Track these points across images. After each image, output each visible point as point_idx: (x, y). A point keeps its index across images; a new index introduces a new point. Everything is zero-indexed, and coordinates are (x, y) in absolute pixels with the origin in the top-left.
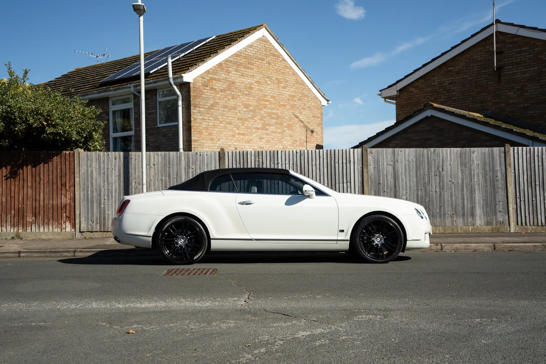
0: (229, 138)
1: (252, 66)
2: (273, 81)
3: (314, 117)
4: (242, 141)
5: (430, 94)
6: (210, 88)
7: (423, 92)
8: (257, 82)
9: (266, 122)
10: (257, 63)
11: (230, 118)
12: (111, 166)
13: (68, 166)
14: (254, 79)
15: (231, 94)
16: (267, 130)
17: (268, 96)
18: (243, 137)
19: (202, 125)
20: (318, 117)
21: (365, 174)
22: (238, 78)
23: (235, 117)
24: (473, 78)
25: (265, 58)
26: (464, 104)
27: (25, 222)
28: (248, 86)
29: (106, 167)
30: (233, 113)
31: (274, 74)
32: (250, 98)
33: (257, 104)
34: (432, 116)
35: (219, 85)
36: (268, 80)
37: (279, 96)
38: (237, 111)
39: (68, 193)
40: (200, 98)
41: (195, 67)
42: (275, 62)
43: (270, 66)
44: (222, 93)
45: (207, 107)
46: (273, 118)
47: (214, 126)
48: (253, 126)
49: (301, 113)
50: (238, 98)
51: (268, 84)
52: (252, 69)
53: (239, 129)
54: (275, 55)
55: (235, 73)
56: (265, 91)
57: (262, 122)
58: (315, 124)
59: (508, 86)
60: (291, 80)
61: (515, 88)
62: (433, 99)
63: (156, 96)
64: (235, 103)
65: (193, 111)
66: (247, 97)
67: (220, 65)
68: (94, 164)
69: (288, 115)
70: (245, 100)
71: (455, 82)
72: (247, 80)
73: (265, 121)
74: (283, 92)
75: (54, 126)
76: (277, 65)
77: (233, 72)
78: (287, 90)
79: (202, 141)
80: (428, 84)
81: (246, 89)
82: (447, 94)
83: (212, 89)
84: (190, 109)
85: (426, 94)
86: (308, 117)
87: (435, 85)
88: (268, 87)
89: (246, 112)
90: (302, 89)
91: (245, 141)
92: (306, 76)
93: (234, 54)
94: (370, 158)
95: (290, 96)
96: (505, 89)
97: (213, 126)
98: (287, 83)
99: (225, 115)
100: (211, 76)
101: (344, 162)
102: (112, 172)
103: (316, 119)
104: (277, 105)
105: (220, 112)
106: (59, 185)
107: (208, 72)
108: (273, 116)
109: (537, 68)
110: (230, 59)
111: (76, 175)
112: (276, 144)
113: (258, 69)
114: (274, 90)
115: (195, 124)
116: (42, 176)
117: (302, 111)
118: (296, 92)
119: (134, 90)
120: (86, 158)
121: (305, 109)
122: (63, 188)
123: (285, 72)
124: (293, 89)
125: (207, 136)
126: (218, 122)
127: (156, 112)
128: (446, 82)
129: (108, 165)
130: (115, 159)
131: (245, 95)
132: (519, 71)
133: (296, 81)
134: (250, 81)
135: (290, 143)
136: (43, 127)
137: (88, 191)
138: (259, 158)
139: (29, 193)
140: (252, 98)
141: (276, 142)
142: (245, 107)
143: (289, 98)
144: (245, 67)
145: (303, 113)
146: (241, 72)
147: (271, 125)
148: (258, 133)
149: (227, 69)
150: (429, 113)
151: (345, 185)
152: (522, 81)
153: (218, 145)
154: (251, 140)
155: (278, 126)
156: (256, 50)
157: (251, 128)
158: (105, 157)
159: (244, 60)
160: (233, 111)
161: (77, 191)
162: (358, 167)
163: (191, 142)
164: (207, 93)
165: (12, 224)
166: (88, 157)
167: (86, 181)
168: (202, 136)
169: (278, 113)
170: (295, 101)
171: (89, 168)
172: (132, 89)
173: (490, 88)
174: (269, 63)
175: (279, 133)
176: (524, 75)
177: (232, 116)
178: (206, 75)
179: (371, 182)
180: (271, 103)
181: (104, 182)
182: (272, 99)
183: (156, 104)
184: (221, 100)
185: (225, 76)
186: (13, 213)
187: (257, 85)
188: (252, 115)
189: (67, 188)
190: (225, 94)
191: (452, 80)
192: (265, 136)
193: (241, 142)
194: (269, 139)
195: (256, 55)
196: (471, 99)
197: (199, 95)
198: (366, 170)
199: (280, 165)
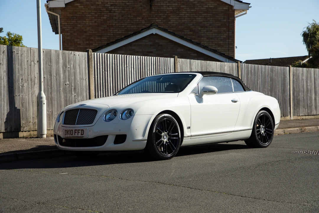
5: (95, 11)
7: (87, 9)
24: (130, 4)
26: (123, 24)
34: (156, 34)
59: (157, 14)
61: (162, 17)
62: (97, 16)
71: (116, 5)
80: (92, 3)
82: (109, 14)
85: (90, 11)
87: (99, 4)
94: (179, 66)
96: (154, 16)
109: (177, 4)
128: (109, 3)
130: (3, 53)
132: (165, 4)
150: (154, 31)
152: (167, 12)
173: (144, 14)
176: (168, 8)
191: (113, 2)
196: (129, 20)
199: (128, 68)
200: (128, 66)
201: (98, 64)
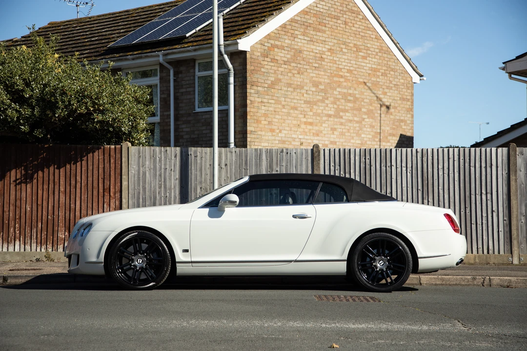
0: (293, 129)
1: (323, 28)
2: (349, 48)
3: (403, 99)
4: (310, 133)
6: (271, 59)
8: (330, 50)
9: (340, 107)
10: (330, 22)
11: (295, 101)
12: (170, 166)
13: (113, 166)
14: (327, 46)
15: (297, 67)
16: (341, 117)
17: (343, 70)
18: (310, 127)
19: (260, 111)
20: (408, 100)
21: (513, 183)
22: (305, 45)
23: (300, 100)
25: (341, 15)
27: (55, 239)
28: (318, 55)
29: (163, 167)
30: (299, 94)
31: (351, 38)
32: (320, 73)
33: (329, 82)
35: (282, 55)
36: (343, 46)
37: (357, 69)
38: (304, 91)
39: (112, 201)
40: (259, 72)
41: (253, 29)
42: (353, 22)
43: (347, 27)
44: (286, 66)
45: (266, 86)
46: (349, 101)
47: (275, 111)
48: (324, 112)
49: (385, 94)
50: (305, 74)
51: (344, 52)
52: (324, 32)
53: (307, 116)
54: (353, 12)
55: (302, 37)
56: (340, 63)
57: (335, 106)
58: (404, 109)
60: (374, 46)
63: (194, 69)
64: (301, 80)
65: (250, 90)
66: (317, 72)
67: (284, 26)
68: (147, 163)
69: (368, 97)
70: (315, 75)
72: (318, 48)
73: (338, 105)
74: (363, 64)
75: (102, 112)
76: (355, 25)
77: (299, 37)
78: (367, 61)
79: (259, 133)
81: (316, 60)
83: (273, 60)
84: (246, 88)
86: (394, 99)
88: (344, 57)
89: (314, 93)
90: (387, 59)
91: (313, 134)
92: (393, 41)
93: (301, 11)
94: (520, 161)
95: (371, 69)
97: (273, 112)
98: (369, 52)
99: (289, 96)
100: (272, 42)
101: (483, 165)
102: (170, 174)
103: (405, 102)
104: (354, 82)
105: (283, 92)
106: (101, 191)
107: (268, 37)
108: (349, 98)
110: (296, 18)
111: (124, 177)
112: (353, 138)
113: (332, 32)
114: (352, 62)
115: (252, 110)
116: (78, 178)
117: (386, 90)
118: (379, 64)
119: (163, 60)
120: (137, 155)
121: (391, 88)
122: (106, 194)
123: (366, 35)
124: (376, 60)
125: (266, 126)
126: (280, 106)
127: (194, 91)
129: (165, 165)
130: (175, 156)
131: (314, 68)
133: (380, 48)
134: (320, 48)
135: (371, 137)
136: (89, 114)
137: (139, 198)
138: (365, 159)
139: (61, 200)
140: (322, 73)
141: (352, 135)
142: (314, 86)
143: (370, 72)
144: (315, 29)
145: (388, 94)
146: (310, 36)
147: (345, 111)
148: (330, 123)
149: (292, 32)
151: (484, 197)
153: (280, 139)
154: (321, 132)
155: (355, 112)
156: (330, 5)
157: (321, 115)
158: (163, 153)
159: (314, 19)
160: (298, 91)
161: (125, 199)
162: (502, 173)
163: (247, 133)
164: (267, 65)
165: (39, 241)
166: (139, 153)
167: (136, 185)
168: (260, 126)
169: (356, 94)
170: (378, 77)
171: (141, 169)
172: (161, 59)
174: (346, 23)
175: (357, 122)
177: (298, 98)
178: (266, 40)
179: (521, 194)
180: (347, 80)
181: (160, 187)
182: (348, 75)
183: (194, 80)
184: (285, 75)
185: (290, 42)
186: (40, 226)
187: (329, 54)
188: (322, 96)
189: (112, 194)
190: (290, 67)
192: (339, 126)
193: (308, 134)
194: (344, 131)
195: (329, 12)
197: (256, 68)
198: (514, 178)
199: (394, 168)
200: (394, 163)
201: (332, 164)
